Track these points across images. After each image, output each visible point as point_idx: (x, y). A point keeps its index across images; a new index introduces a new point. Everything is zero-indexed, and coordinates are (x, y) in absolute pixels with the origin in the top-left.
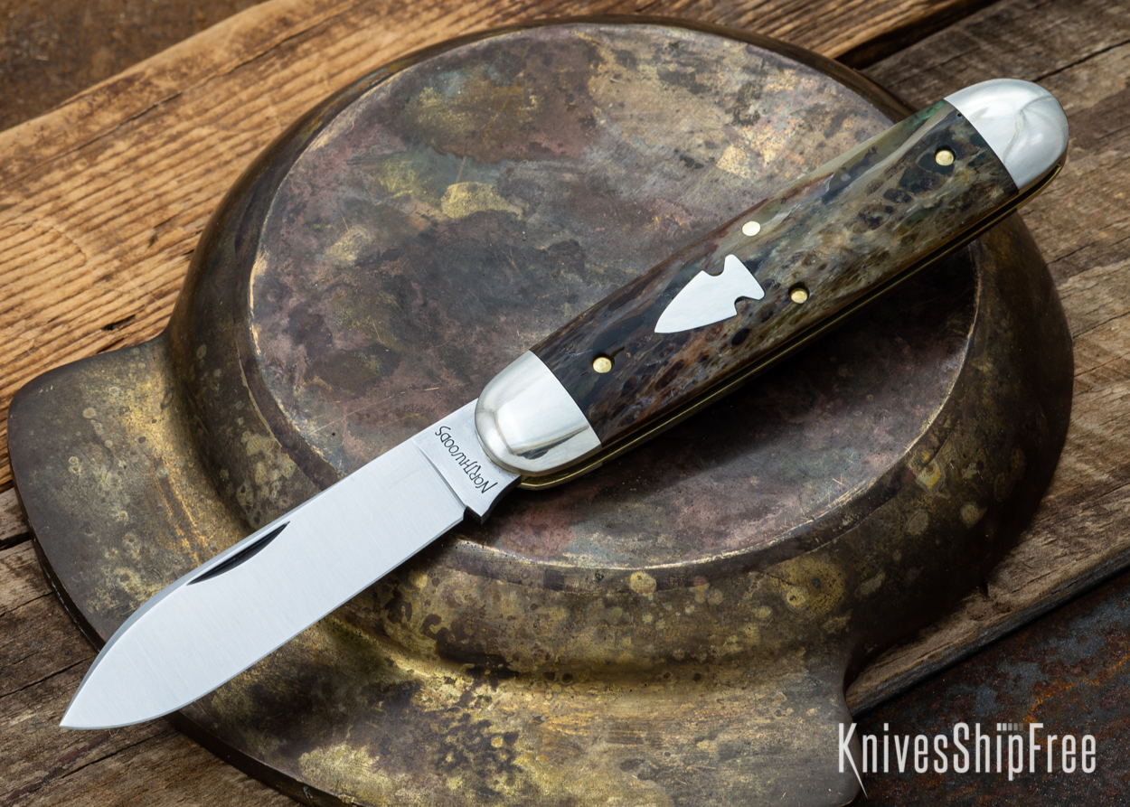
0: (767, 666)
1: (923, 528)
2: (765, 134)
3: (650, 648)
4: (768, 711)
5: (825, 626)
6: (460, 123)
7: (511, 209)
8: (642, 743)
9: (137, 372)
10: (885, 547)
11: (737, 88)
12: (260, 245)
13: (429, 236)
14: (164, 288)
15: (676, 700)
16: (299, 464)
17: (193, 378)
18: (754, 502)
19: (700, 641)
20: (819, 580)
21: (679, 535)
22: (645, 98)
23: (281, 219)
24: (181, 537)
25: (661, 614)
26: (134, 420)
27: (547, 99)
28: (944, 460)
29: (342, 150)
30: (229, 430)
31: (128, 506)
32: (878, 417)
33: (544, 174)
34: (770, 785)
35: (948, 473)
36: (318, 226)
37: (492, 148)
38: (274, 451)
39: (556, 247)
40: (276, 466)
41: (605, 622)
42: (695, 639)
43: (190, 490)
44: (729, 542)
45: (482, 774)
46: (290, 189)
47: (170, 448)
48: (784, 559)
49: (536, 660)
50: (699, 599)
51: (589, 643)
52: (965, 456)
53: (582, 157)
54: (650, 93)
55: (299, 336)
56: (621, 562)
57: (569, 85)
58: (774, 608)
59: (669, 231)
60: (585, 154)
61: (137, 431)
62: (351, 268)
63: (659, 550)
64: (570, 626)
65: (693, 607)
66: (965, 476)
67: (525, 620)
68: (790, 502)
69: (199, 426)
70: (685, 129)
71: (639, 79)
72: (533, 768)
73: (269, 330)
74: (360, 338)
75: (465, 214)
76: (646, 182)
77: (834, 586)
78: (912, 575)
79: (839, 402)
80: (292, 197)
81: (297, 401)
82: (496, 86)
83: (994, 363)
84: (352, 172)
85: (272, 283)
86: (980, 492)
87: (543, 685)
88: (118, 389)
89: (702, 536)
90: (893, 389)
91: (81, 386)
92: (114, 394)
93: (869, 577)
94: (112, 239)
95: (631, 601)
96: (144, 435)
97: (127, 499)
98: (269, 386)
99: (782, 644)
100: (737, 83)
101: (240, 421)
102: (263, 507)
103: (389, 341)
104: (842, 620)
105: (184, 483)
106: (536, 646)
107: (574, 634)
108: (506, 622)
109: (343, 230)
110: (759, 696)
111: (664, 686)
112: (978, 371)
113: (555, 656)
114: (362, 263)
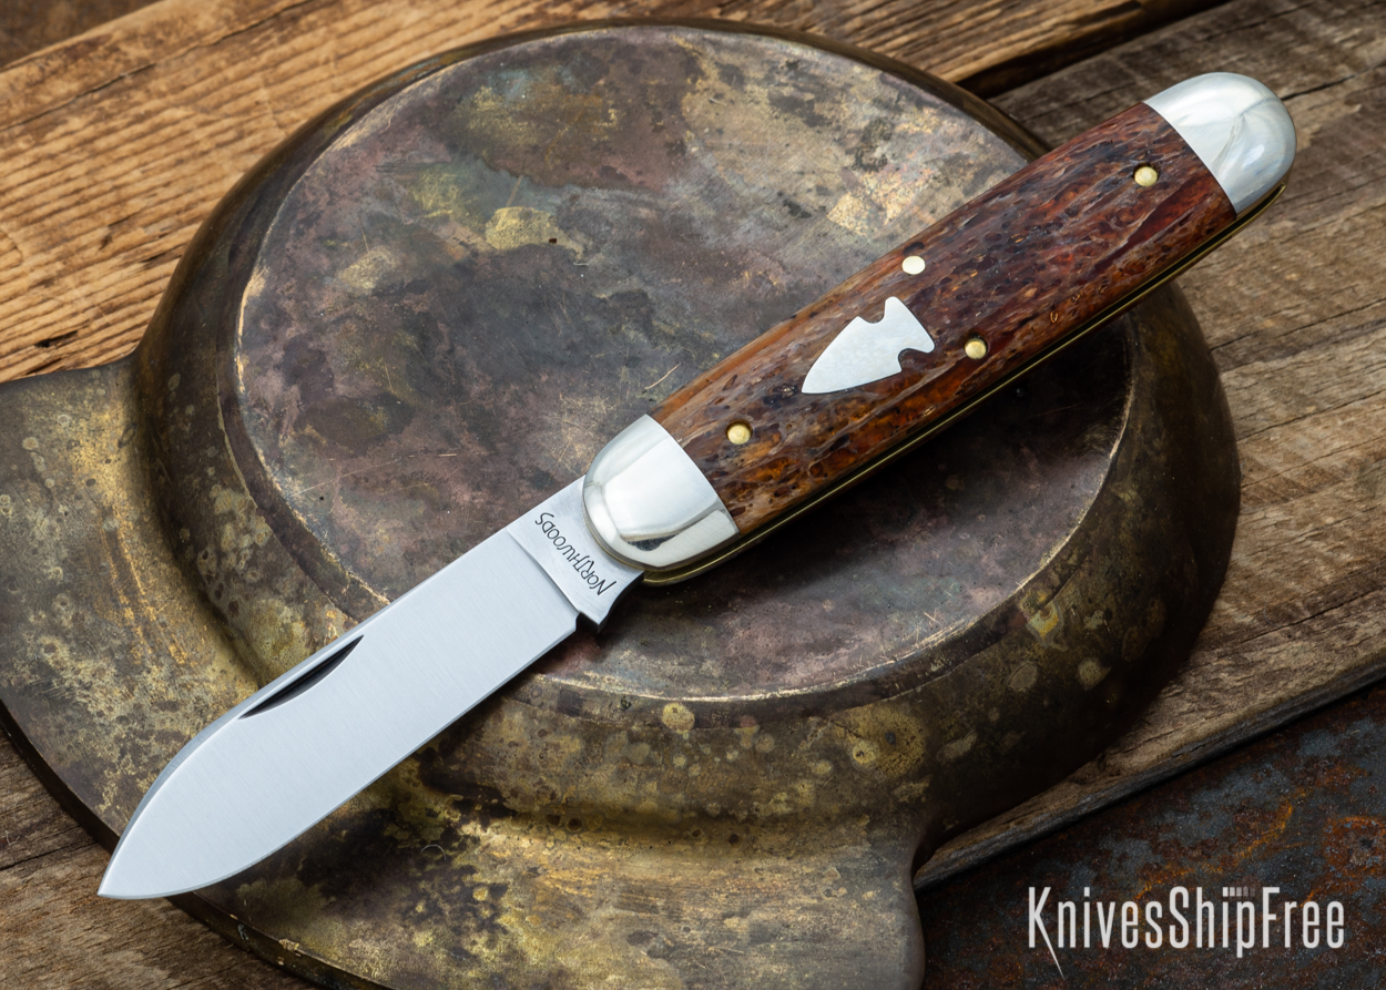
0: (821, 835)
1: (1029, 685)
2: (891, 184)
3: (679, 797)
4: (815, 888)
5: (897, 792)
6: (520, 134)
7: (570, 245)
8: (657, 912)
9: (95, 399)
10: (980, 703)
11: (863, 124)
12: (259, 259)
13: (466, 269)
14: (115, 300)
15: (705, 864)
16: (275, 530)
17: (160, 413)
18: (826, 631)
19: (741, 795)
20: (894, 735)
21: (729, 663)
22: (750, 125)
23: (289, 229)
24: (125, 605)
25: (697, 758)
26: (84, 458)
27: (629, 115)
28: (1064, 604)
29: (372, 153)
30: (196, 481)
31: (64, 561)
32: (990, 542)
33: (615, 206)
34: (808, 980)
35: (1067, 620)
36: (332, 243)
37: (556, 167)
38: (248, 513)
39: (619, 296)
40: (247, 531)
41: (628, 760)
42: (735, 792)
43: (143, 550)
44: (788, 677)
45: (458, 931)
46: (304, 194)
47: (123, 495)
48: (854, 704)
49: (538, 798)
50: (745, 744)
51: (605, 784)
52: (1090, 601)
53: (665, 189)
54: (756, 120)
55: (293, 375)
56: (654, 689)
57: (659, 101)
58: (836, 764)
59: (760, 291)
60: (667, 186)
61: (86, 472)
62: (366, 298)
63: (703, 679)
64: (583, 761)
65: (736, 753)
66: (1088, 626)
67: (529, 748)
68: (869, 636)
69: (161, 472)
70: (795, 168)
71: (744, 102)
72: (521, 930)
73: (258, 364)
74: (367, 384)
75: (514, 245)
76: (738, 228)
77: (912, 745)
78: (1010, 740)
79: (944, 519)
80: (305, 204)
81: (281, 454)
82: (569, 93)
83: (1139, 491)
84: (381, 181)
85: (268, 307)
86: (1104, 647)
87: (545, 829)
88: (68, 417)
89: (757, 667)
90: (1011, 511)
91: (25, 409)
92: (63, 423)
93: (957, 737)
94: (56, 236)
95: (661, 738)
96: (94, 477)
97: (64, 553)
98: (249, 432)
99: (842, 808)
100: (864, 118)
101: (211, 471)
102: (227, 578)
103: (402, 392)
104: (919, 787)
105: (136, 540)
106: (541, 782)
107: (589, 772)
108: (507, 748)
109: (362, 250)
110: (807, 870)
111: (692, 845)
112: (1118, 498)
113: (563, 796)
114: (380, 293)
